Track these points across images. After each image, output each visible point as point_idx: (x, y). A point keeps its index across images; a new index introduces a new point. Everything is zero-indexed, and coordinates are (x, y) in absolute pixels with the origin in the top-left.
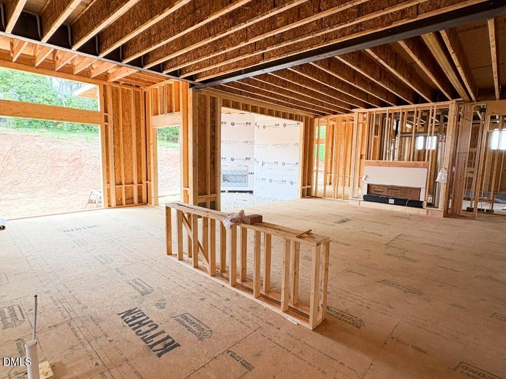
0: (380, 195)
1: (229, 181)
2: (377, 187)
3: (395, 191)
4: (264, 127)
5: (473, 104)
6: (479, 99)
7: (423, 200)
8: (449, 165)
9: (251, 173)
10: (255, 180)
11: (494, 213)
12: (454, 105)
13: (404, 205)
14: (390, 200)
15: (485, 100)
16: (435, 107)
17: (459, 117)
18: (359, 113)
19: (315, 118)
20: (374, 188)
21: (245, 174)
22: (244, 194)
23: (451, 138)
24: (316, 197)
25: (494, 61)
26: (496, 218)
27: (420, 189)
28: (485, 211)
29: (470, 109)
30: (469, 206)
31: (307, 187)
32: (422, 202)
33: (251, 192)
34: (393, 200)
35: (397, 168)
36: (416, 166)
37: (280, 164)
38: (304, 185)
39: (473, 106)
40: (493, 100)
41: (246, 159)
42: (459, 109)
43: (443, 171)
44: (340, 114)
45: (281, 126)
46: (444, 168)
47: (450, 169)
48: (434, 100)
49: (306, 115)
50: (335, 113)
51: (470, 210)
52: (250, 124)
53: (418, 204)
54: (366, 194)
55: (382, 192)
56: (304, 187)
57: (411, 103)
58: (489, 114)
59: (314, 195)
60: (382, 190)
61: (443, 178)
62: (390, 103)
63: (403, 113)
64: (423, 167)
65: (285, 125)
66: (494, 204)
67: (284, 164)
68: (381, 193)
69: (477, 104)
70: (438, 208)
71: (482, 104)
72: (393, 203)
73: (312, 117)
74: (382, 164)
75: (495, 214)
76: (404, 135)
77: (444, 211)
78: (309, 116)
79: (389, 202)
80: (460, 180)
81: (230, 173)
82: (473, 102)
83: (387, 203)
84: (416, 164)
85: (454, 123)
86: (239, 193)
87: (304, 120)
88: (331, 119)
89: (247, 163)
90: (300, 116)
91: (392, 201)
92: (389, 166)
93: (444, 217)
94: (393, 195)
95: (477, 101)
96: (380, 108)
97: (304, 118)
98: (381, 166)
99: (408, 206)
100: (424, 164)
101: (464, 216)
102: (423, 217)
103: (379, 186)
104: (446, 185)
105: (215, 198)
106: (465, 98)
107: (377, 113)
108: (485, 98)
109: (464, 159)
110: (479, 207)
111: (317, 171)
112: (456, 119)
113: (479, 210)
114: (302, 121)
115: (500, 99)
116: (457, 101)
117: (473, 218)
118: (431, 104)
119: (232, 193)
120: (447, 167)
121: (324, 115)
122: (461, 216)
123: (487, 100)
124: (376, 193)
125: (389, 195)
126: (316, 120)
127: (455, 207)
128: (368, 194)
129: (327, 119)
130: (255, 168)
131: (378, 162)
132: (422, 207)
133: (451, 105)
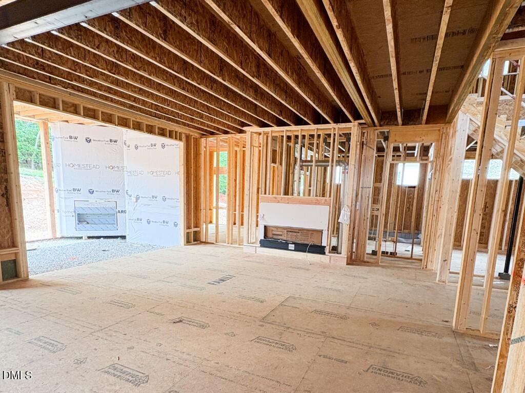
0: (279, 240)
1: (88, 223)
2: (274, 229)
3: (295, 234)
4: (136, 148)
5: (376, 130)
6: (382, 123)
7: (325, 245)
8: (352, 203)
9: (122, 211)
10: (127, 220)
11: (398, 255)
12: (356, 128)
13: (305, 252)
14: (290, 245)
15: (387, 125)
16: (337, 130)
17: (362, 144)
18: (251, 132)
19: (201, 138)
20: (272, 231)
21: (111, 212)
22: (111, 240)
23: (353, 168)
24: (206, 243)
25: (392, 57)
26: (399, 262)
27: (321, 232)
28: (389, 253)
29: (373, 135)
30: (374, 249)
31: (193, 230)
32: (325, 247)
33: (124, 237)
34: (293, 245)
35: (297, 205)
36: (317, 203)
37: (160, 198)
38: (189, 227)
39: (377, 131)
40: (396, 125)
41: (113, 191)
42: (363, 134)
43: (346, 209)
44: (232, 134)
45: (159, 146)
46: (347, 205)
47: (353, 206)
48: (336, 121)
49: (187, 132)
50: (226, 133)
51: (374, 253)
52: (115, 141)
53: (320, 250)
54: (263, 238)
55: (281, 235)
56: (188, 231)
57: (310, 123)
58: (392, 142)
59: (204, 241)
60: (280, 233)
61: (345, 218)
62: (285, 120)
63: (304, 137)
64: (324, 204)
65: (163, 146)
66: (398, 244)
67: (164, 199)
68: (280, 237)
69: (381, 129)
70: (341, 254)
71: (385, 129)
72: (293, 249)
73: (197, 135)
74: (279, 199)
75: (398, 257)
76: (304, 164)
77: (347, 258)
78: (191, 133)
79: (289, 248)
80: (364, 220)
81: (89, 212)
82: (376, 126)
83: (287, 249)
84: (317, 200)
85: (356, 151)
86: (106, 240)
87: (184, 139)
88: (222, 141)
89: (115, 197)
90: (176, 132)
91: (292, 247)
92: (288, 203)
93: (348, 264)
94: (294, 240)
95: (381, 126)
96: (276, 127)
97: (183, 136)
98: (278, 202)
99: (309, 252)
100: (326, 200)
101: (368, 262)
102: (324, 267)
103: (277, 228)
104: (348, 226)
105: (16, 254)
106: (367, 119)
107: (273, 135)
108: (387, 123)
109: (368, 195)
110: (383, 249)
111: (217, 208)
112: (358, 146)
113: (383, 253)
114: (180, 139)
115: (403, 125)
116: (360, 124)
117: (376, 264)
118: (332, 125)
119: (94, 240)
120: (350, 205)
121: (212, 134)
122: (365, 262)
123: (390, 125)
124: (275, 237)
125: (289, 239)
126: (203, 140)
127: (359, 251)
128: (265, 238)
129: (217, 139)
130: (128, 204)
131: (275, 198)
132: (324, 253)
133: (353, 127)
